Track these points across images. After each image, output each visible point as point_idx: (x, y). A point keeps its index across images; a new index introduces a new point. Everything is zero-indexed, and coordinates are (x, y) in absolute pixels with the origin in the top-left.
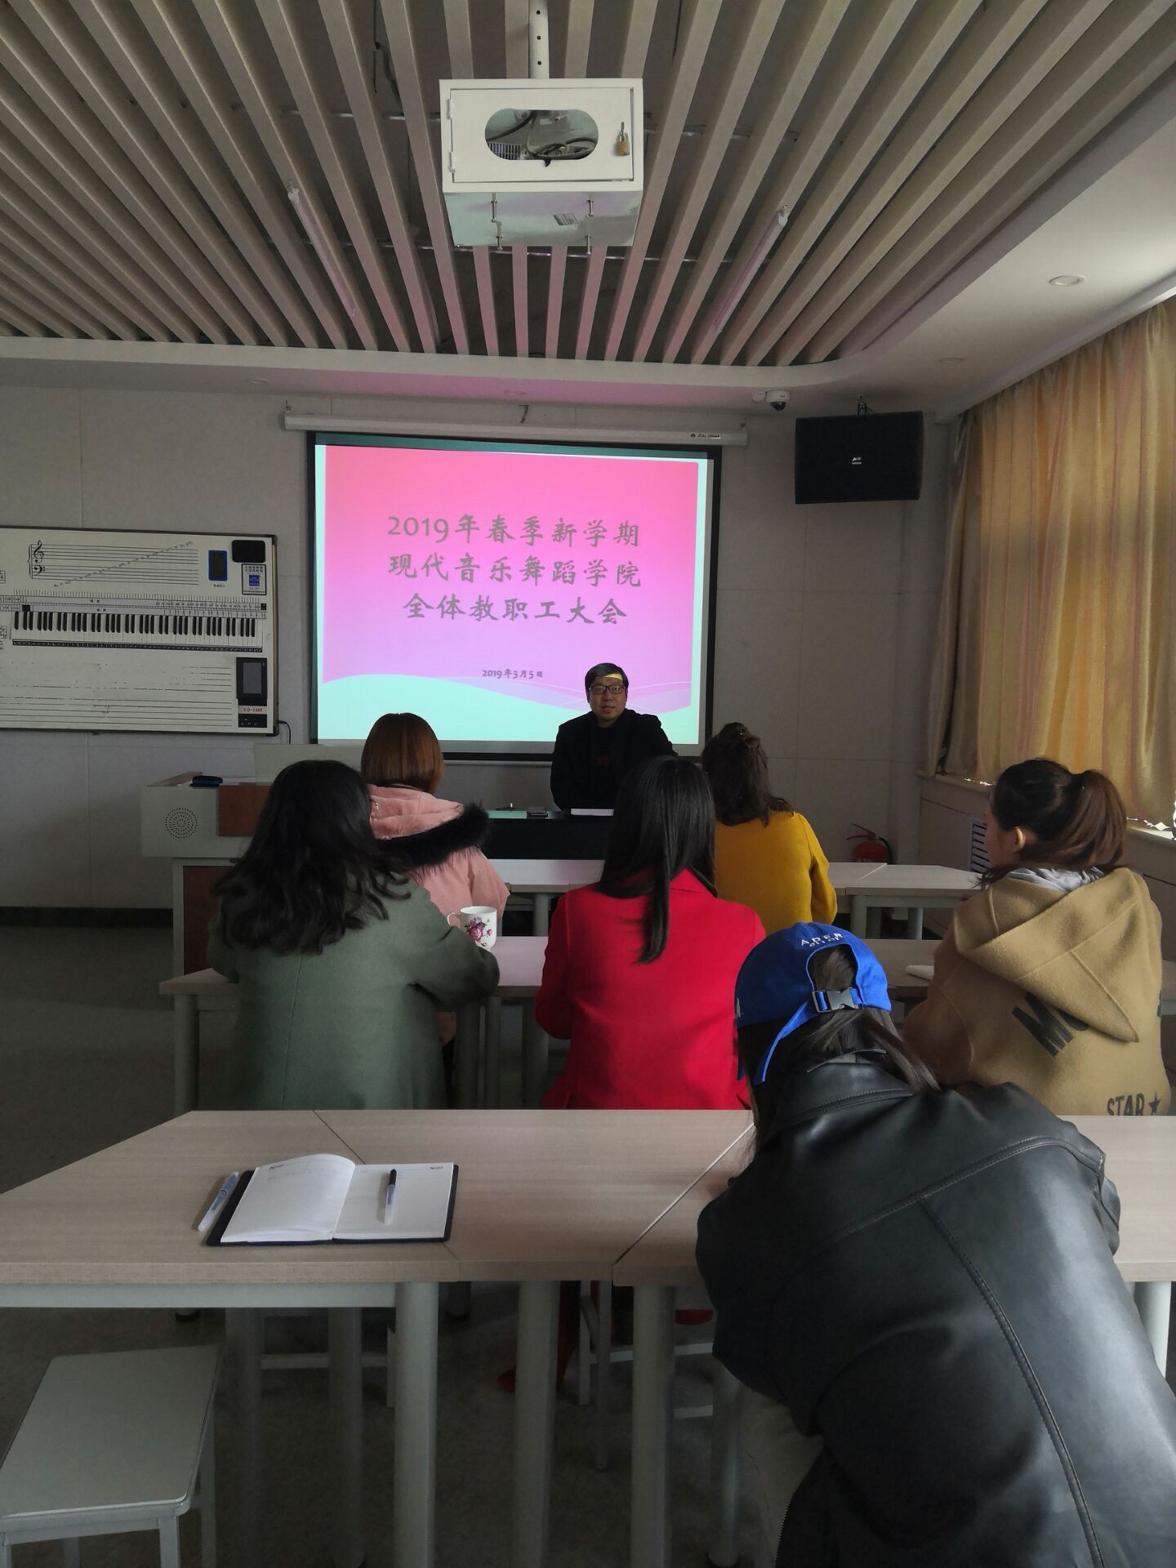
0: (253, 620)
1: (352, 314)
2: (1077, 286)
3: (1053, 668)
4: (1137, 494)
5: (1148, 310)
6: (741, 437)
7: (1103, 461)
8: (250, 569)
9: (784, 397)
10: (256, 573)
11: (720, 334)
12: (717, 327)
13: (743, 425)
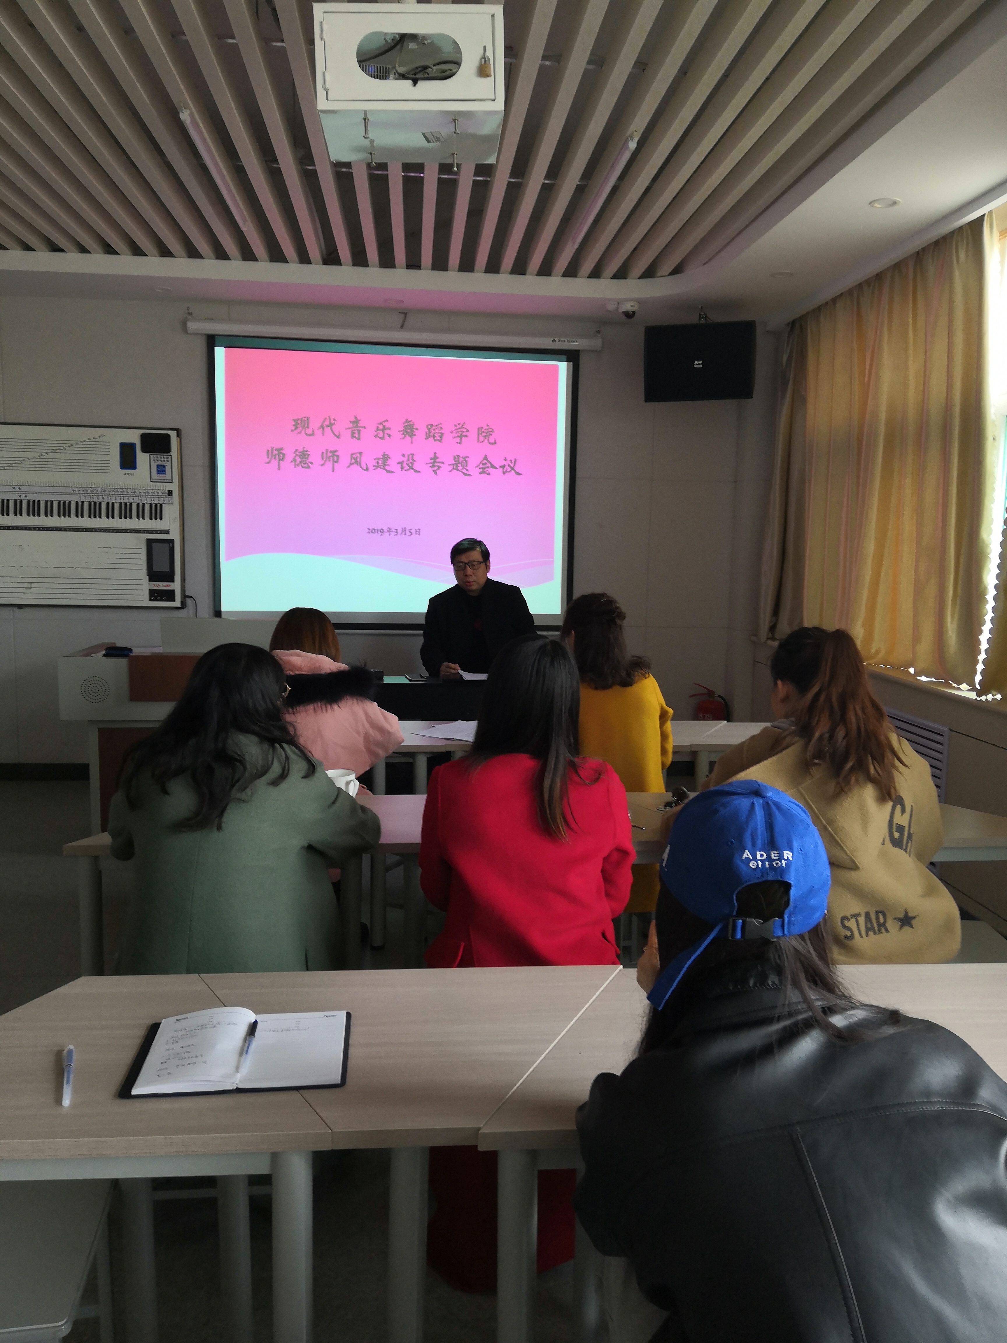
0: (161, 505)
1: (244, 229)
2: (895, 208)
3: (870, 546)
4: (945, 394)
5: (956, 229)
6: (596, 343)
7: (914, 366)
8: (158, 459)
9: (634, 306)
10: (163, 463)
11: (577, 249)
12: (574, 243)
13: (598, 332)
